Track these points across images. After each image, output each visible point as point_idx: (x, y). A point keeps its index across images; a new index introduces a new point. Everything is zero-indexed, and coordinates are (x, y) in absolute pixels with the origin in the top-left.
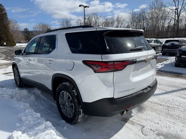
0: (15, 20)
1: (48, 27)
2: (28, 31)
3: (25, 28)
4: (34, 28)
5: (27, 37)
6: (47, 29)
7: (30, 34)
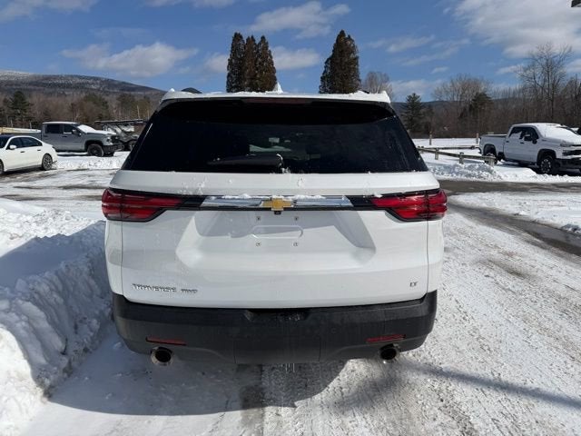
0: (385, 75)
1: (478, 88)
2: (418, 103)
3: (411, 94)
4: (438, 92)
5: (411, 120)
6: (475, 94)
7: (422, 111)
